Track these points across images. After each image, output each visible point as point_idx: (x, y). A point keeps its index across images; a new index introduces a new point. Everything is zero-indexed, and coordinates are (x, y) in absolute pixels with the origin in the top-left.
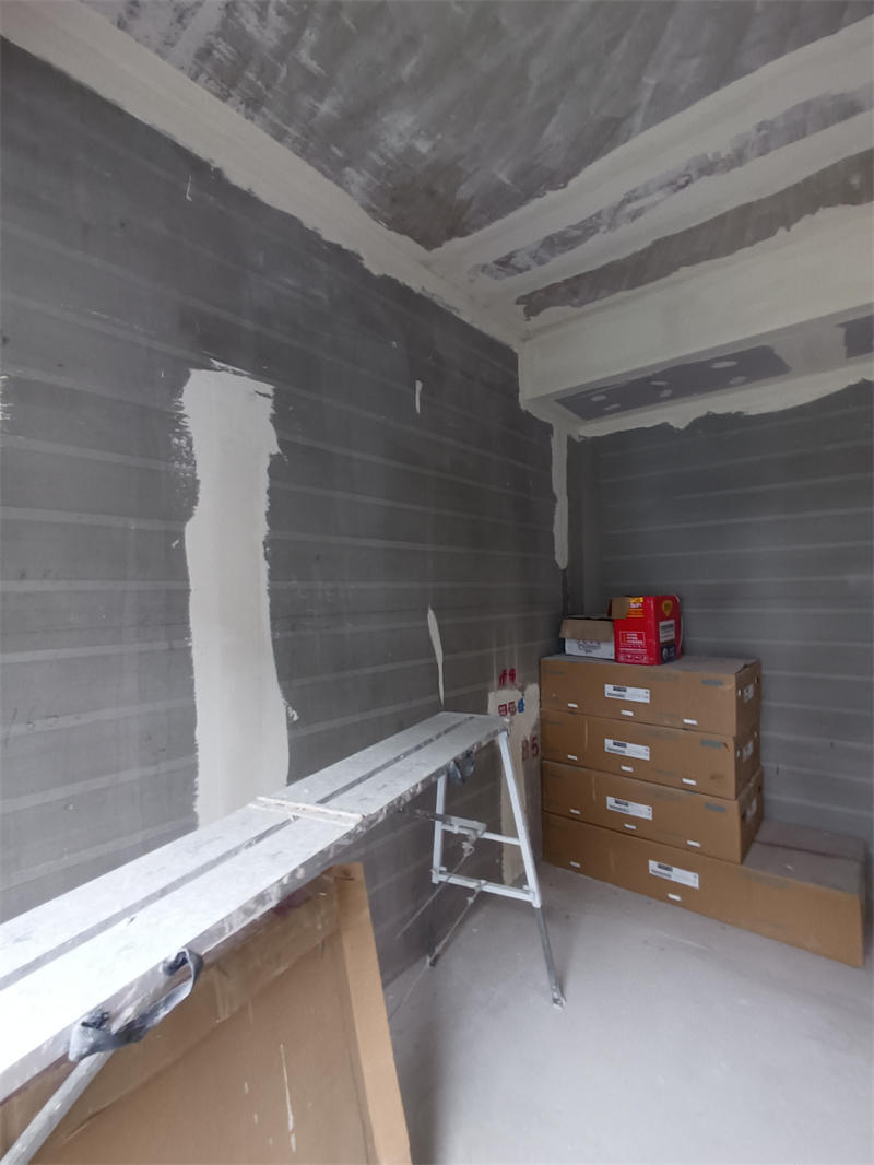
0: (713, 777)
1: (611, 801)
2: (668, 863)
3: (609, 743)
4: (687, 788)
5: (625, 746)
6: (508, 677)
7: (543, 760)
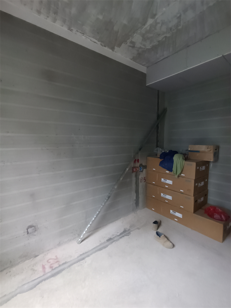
0: (188, 190)
1: (162, 194)
2: (175, 211)
3: (162, 179)
4: (181, 193)
5: (166, 180)
6: (136, 161)
7: (147, 183)
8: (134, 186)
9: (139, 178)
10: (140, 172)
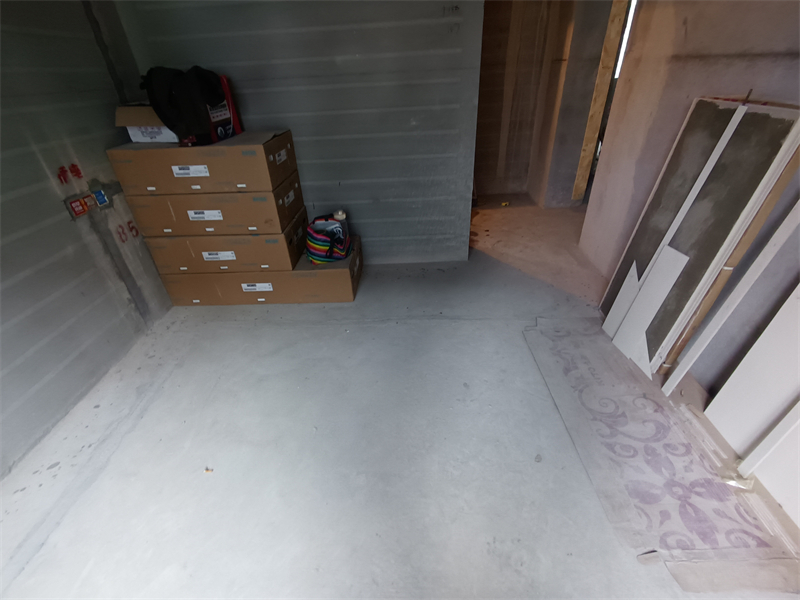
0: (266, 222)
1: (205, 255)
2: (252, 282)
3: (191, 214)
4: (253, 234)
5: (203, 213)
6: (70, 174)
7: (144, 237)
8: (104, 262)
9: (109, 230)
10: (101, 209)
